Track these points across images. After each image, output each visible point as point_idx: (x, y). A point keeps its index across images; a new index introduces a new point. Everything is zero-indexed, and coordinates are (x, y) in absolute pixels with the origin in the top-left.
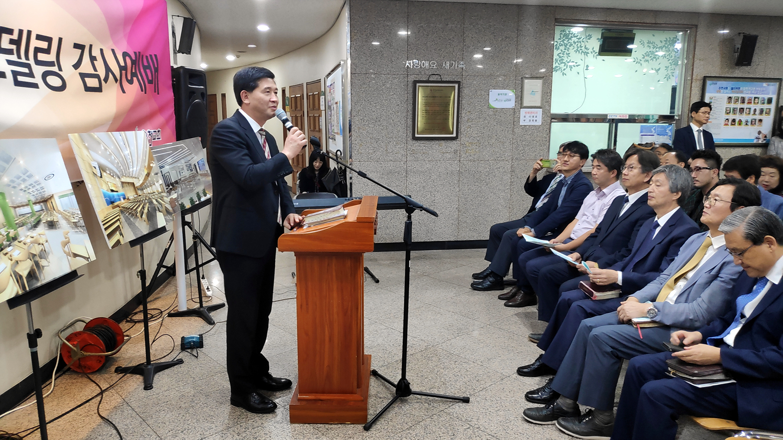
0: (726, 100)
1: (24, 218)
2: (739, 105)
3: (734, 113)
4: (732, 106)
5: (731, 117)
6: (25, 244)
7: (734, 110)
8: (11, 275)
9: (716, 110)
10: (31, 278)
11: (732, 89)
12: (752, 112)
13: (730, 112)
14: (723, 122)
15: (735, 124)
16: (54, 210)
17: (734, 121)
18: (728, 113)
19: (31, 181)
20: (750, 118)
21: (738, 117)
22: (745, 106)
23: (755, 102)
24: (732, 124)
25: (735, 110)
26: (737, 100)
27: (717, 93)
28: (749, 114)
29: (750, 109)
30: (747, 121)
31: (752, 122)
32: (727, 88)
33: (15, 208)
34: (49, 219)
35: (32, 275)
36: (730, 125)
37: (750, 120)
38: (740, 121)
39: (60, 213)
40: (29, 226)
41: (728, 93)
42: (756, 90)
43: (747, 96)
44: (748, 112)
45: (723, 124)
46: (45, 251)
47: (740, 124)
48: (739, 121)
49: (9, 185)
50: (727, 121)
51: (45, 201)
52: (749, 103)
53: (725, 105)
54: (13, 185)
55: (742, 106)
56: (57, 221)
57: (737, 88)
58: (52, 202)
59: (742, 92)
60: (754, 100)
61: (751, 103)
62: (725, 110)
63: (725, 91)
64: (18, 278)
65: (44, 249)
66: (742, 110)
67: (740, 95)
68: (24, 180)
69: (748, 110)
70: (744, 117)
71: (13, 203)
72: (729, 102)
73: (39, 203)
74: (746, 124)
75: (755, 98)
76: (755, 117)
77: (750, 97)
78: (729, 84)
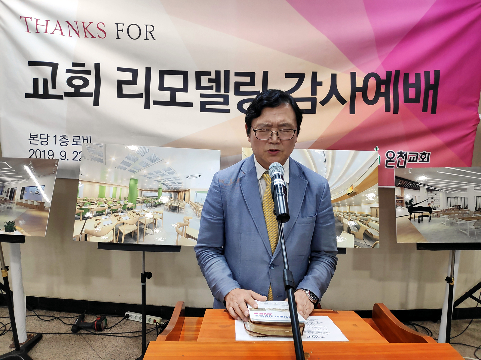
1: (147, 199)
6: (137, 214)
8: (113, 230)
10: (130, 237)
16: (184, 199)
19: (171, 176)
33: (142, 190)
34: (174, 205)
35: (132, 235)
39: (190, 203)
40: (150, 204)
46: (155, 224)
49: (145, 176)
51: (177, 192)
54: (149, 176)
56: (183, 208)
58: (185, 194)
64: (118, 233)
65: (154, 222)
68: (164, 175)
71: (142, 187)
73: (170, 192)
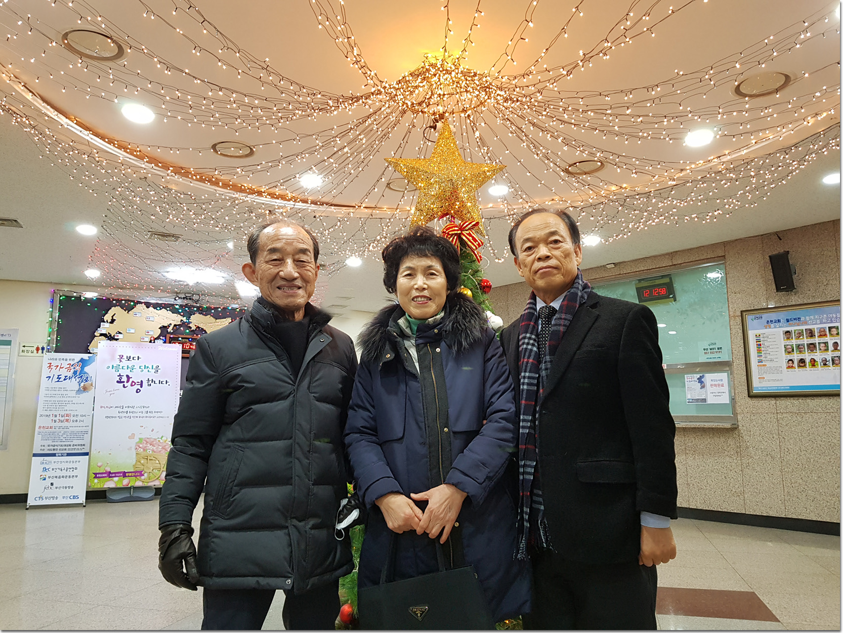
0: (782, 336)
2: (806, 341)
3: (800, 352)
4: (794, 342)
5: (796, 357)
7: (798, 346)
9: (770, 350)
11: (788, 321)
12: (831, 347)
13: (793, 350)
14: (785, 365)
15: (805, 366)
17: (802, 361)
18: (789, 353)
20: (829, 356)
21: (807, 357)
22: (816, 340)
23: (832, 333)
24: (799, 366)
25: (801, 347)
26: (800, 333)
27: (766, 328)
28: (827, 350)
29: (826, 343)
30: (826, 360)
31: (833, 360)
32: (779, 321)
36: (796, 367)
37: (829, 358)
38: (813, 362)
41: (783, 327)
42: (827, 318)
43: (815, 327)
44: (822, 348)
45: (786, 367)
47: (813, 365)
48: (811, 361)
50: (790, 362)
52: (820, 336)
53: (782, 342)
55: (811, 341)
57: (794, 319)
59: (806, 323)
60: (830, 331)
61: (825, 335)
62: (783, 349)
63: (777, 324)
66: (812, 346)
67: (804, 328)
69: (822, 345)
70: (818, 356)
72: (788, 338)
74: (825, 364)
75: (830, 328)
76: (836, 354)
77: (822, 328)
78: (782, 315)
